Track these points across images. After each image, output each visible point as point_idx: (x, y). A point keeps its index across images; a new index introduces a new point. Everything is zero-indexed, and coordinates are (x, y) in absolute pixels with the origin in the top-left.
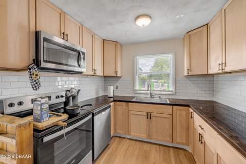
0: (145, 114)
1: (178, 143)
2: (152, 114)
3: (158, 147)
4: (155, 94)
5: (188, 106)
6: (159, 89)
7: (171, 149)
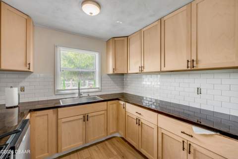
0: (82, 117)
1: (111, 134)
2: (89, 115)
3: (95, 147)
4: (84, 93)
5: (118, 99)
6: (86, 87)
7: (106, 142)
